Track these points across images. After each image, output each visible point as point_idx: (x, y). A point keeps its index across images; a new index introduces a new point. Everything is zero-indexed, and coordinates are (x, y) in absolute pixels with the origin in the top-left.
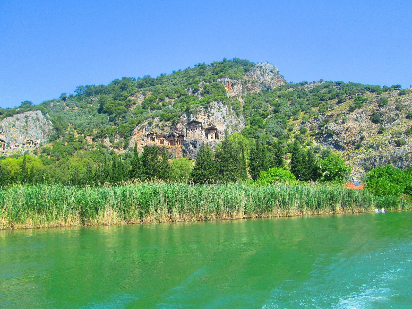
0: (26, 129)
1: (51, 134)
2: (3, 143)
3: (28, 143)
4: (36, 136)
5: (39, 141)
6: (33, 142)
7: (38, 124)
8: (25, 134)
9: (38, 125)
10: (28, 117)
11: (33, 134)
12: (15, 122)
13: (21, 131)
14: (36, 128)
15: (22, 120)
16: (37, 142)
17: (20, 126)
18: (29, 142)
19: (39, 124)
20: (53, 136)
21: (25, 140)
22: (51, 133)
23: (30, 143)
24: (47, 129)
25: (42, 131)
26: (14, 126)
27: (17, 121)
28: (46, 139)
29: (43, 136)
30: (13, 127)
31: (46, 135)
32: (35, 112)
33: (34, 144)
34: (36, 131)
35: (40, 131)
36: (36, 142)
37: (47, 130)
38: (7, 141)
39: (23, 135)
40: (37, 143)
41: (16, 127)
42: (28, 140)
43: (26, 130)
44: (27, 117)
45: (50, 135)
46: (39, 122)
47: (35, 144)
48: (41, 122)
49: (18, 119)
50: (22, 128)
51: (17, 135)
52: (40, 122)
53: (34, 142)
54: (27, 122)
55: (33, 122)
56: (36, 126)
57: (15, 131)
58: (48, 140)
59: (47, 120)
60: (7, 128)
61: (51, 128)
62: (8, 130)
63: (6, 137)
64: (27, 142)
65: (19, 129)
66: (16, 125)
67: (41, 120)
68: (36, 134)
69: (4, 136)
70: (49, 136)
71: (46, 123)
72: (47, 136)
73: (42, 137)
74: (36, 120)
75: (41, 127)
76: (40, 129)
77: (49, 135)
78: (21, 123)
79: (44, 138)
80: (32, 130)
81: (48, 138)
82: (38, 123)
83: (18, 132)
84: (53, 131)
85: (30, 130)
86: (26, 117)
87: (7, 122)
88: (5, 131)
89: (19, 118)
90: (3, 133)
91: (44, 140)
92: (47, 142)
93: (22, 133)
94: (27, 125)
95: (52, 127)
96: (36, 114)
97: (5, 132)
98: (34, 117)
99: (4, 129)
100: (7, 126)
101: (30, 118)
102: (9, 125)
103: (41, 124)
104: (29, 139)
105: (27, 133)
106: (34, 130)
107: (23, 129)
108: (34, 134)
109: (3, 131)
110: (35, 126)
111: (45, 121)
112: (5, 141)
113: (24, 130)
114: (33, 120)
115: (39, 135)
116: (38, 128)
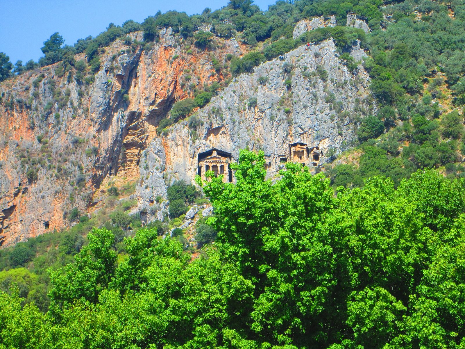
0: (288, 109)
1: (362, 117)
2: (227, 159)
3: (295, 152)
4: (316, 129)
5: (324, 145)
6: (309, 151)
7: (322, 88)
8: (284, 125)
9: (321, 93)
10: (292, 67)
11: (307, 123)
12: (256, 90)
13: (272, 119)
14: (316, 104)
15: (275, 81)
16: (320, 148)
17: (270, 100)
18: (297, 149)
19: (325, 87)
20: (369, 123)
21: (286, 147)
22: (364, 114)
23: (300, 154)
24: (350, 99)
25: (334, 112)
26: (253, 104)
27: (260, 86)
28: (349, 134)
29: (339, 127)
30: (250, 107)
31: (346, 122)
32: (315, 48)
33: (311, 155)
34: (314, 113)
35: (327, 111)
36: (317, 148)
37: (350, 106)
38: (237, 154)
39: (280, 128)
40: (319, 152)
41: (259, 106)
42: (295, 145)
43: (288, 112)
44: (288, 70)
45: (360, 121)
46: (324, 80)
47: (316, 157)
48: (332, 81)
49: (262, 81)
50: (276, 107)
51: (263, 132)
52: (329, 81)
53: (312, 149)
54: (289, 87)
55: (306, 84)
56: (315, 96)
57: (258, 119)
58: (356, 137)
59: (353, 69)
60: (236, 113)
61: (365, 94)
62: (236, 118)
63: (232, 140)
64: (293, 149)
65: (267, 112)
66: (259, 101)
67: (330, 75)
68: (316, 123)
69: (228, 137)
70: (356, 124)
71: (345, 83)
72: (351, 126)
73: (335, 132)
74: (314, 75)
75: (330, 100)
76: (328, 105)
77: (355, 121)
78: (273, 92)
79: (340, 134)
80: (303, 111)
81: (355, 129)
82: (321, 85)
83: (267, 122)
84: (370, 104)
85: (299, 110)
86: (286, 71)
87: (234, 92)
88: (230, 122)
89: (265, 75)
90: (223, 130)
91: (340, 140)
92: (352, 143)
93: (275, 123)
94: (291, 96)
95: (369, 92)
96: (317, 55)
97: (230, 126)
98: (309, 66)
99: (226, 115)
100: (236, 105)
101: (297, 71)
102: (241, 101)
103: (331, 87)
104: (297, 141)
105: (290, 123)
106: (309, 111)
107: (279, 110)
108: (309, 123)
109: (225, 122)
110: (311, 96)
111: (346, 75)
112: (233, 153)
113: (281, 115)
114: (306, 76)
115: (325, 126)
116: (321, 103)
